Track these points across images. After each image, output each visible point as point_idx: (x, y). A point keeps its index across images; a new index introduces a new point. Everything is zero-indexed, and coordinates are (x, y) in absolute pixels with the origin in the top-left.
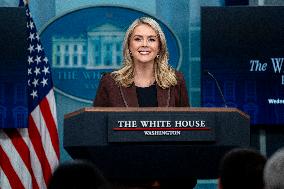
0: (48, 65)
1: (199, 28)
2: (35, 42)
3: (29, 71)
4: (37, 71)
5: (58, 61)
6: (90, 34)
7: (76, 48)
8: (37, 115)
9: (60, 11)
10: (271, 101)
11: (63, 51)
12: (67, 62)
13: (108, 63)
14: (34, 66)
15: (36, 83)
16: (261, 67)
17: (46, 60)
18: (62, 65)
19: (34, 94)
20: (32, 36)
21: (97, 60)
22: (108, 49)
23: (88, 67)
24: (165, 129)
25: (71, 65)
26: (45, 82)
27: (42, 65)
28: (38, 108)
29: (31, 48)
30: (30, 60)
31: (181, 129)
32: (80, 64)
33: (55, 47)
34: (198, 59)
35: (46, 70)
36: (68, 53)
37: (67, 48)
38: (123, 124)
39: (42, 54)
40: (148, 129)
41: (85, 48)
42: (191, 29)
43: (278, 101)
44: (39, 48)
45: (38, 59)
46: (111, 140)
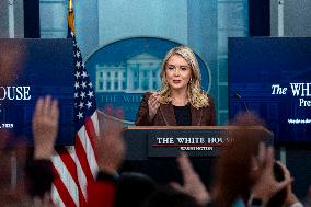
0: (92, 89)
1: (226, 57)
2: (81, 70)
3: (76, 95)
4: (83, 95)
5: (101, 87)
7: (116, 75)
8: (82, 133)
9: (103, 42)
10: (291, 121)
11: (105, 77)
12: (109, 87)
13: (146, 88)
14: (80, 90)
15: (81, 105)
16: (282, 91)
17: (90, 85)
18: (105, 89)
19: (80, 115)
20: (78, 64)
21: (136, 85)
22: (145, 75)
23: (127, 91)
24: (199, 145)
25: (112, 89)
26: (89, 104)
27: (87, 90)
28: (83, 128)
29: (78, 75)
30: (77, 85)
31: (213, 145)
32: (120, 89)
33: (98, 74)
34: (226, 84)
35: (91, 94)
37: (109, 74)
38: (162, 141)
39: (87, 80)
40: (184, 145)
41: (125, 75)
42: (219, 57)
43: (298, 121)
44: (84, 74)
45: (84, 85)
46: (150, 155)
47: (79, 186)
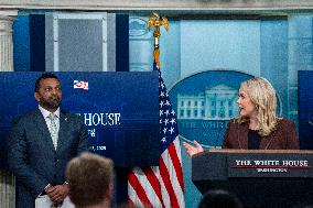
0: (175, 117)
2: (165, 99)
4: (166, 121)
6: (208, 92)
7: (196, 103)
8: (166, 155)
9: (185, 73)
11: (185, 106)
13: (222, 115)
14: (164, 117)
15: (165, 130)
17: (173, 112)
19: (164, 140)
20: (162, 94)
21: (213, 113)
23: (205, 118)
24: (274, 167)
25: (193, 116)
26: (172, 130)
27: (170, 117)
28: (167, 151)
29: (162, 104)
30: (161, 113)
31: (289, 168)
32: (199, 117)
33: (179, 103)
35: (173, 121)
36: (189, 108)
37: (189, 103)
39: (170, 108)
40: (260, 166)
41: (203, 104)
44: (168, 103)
45: (167, 112)
47: (162, 201)
